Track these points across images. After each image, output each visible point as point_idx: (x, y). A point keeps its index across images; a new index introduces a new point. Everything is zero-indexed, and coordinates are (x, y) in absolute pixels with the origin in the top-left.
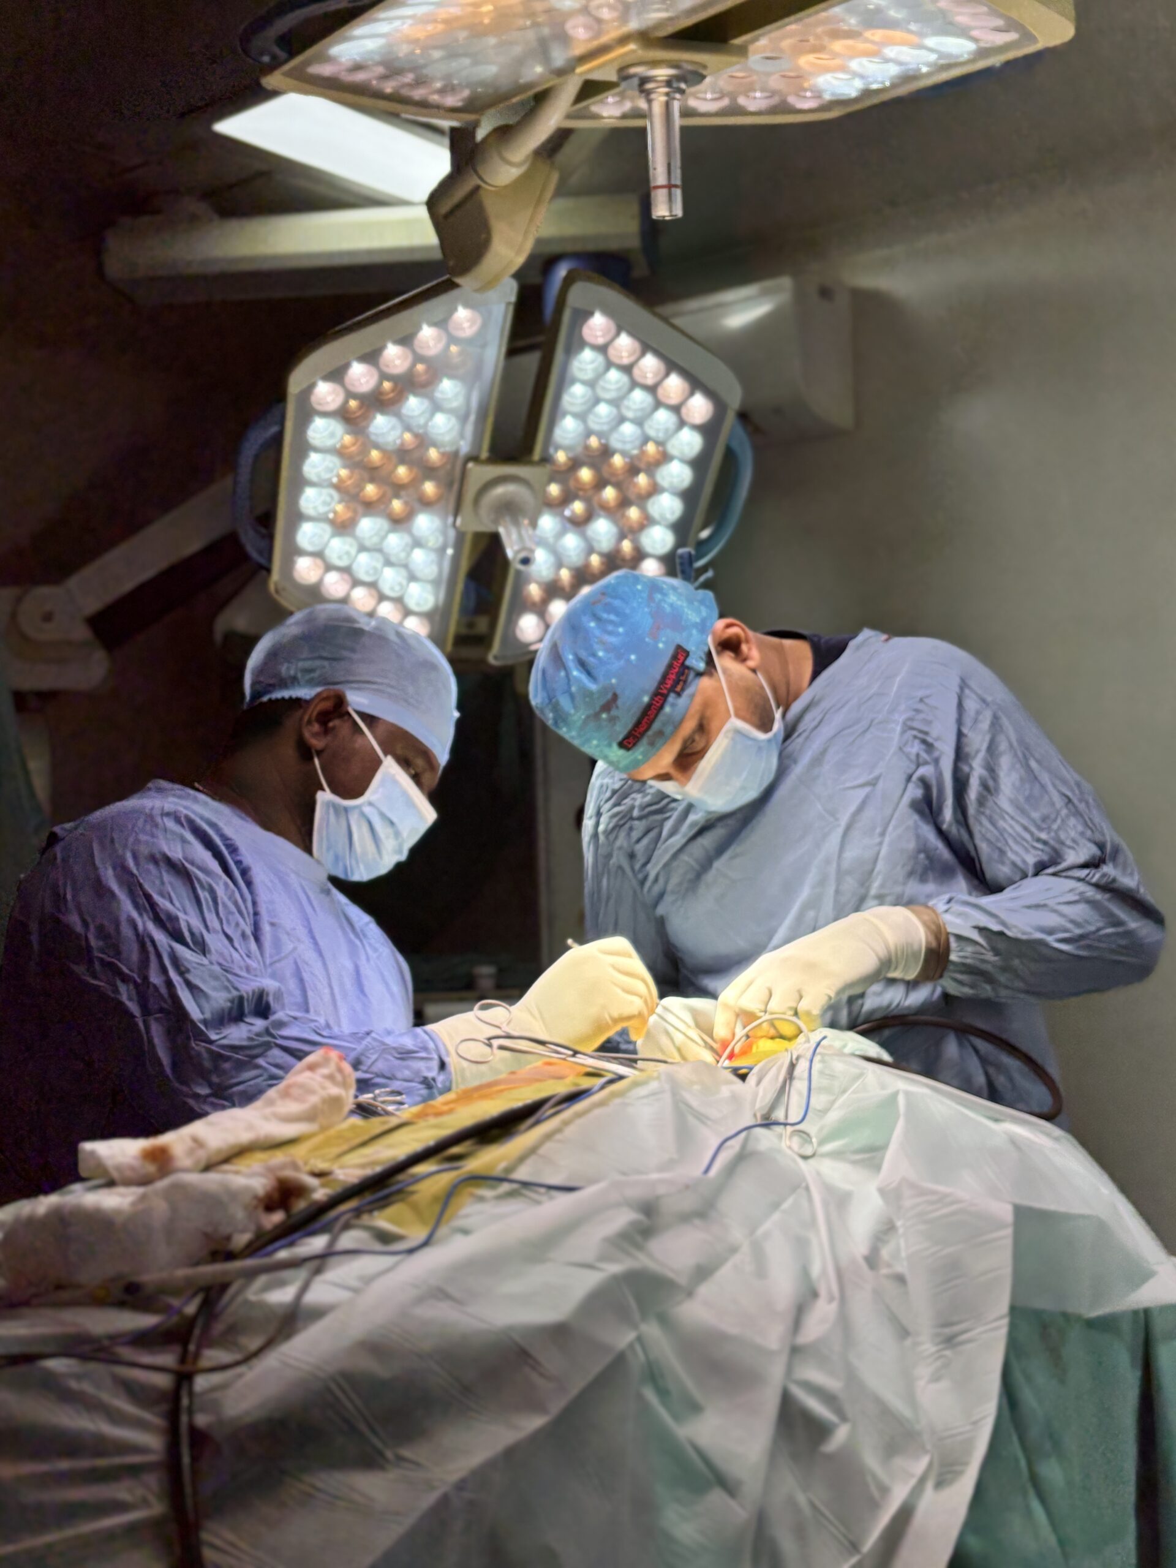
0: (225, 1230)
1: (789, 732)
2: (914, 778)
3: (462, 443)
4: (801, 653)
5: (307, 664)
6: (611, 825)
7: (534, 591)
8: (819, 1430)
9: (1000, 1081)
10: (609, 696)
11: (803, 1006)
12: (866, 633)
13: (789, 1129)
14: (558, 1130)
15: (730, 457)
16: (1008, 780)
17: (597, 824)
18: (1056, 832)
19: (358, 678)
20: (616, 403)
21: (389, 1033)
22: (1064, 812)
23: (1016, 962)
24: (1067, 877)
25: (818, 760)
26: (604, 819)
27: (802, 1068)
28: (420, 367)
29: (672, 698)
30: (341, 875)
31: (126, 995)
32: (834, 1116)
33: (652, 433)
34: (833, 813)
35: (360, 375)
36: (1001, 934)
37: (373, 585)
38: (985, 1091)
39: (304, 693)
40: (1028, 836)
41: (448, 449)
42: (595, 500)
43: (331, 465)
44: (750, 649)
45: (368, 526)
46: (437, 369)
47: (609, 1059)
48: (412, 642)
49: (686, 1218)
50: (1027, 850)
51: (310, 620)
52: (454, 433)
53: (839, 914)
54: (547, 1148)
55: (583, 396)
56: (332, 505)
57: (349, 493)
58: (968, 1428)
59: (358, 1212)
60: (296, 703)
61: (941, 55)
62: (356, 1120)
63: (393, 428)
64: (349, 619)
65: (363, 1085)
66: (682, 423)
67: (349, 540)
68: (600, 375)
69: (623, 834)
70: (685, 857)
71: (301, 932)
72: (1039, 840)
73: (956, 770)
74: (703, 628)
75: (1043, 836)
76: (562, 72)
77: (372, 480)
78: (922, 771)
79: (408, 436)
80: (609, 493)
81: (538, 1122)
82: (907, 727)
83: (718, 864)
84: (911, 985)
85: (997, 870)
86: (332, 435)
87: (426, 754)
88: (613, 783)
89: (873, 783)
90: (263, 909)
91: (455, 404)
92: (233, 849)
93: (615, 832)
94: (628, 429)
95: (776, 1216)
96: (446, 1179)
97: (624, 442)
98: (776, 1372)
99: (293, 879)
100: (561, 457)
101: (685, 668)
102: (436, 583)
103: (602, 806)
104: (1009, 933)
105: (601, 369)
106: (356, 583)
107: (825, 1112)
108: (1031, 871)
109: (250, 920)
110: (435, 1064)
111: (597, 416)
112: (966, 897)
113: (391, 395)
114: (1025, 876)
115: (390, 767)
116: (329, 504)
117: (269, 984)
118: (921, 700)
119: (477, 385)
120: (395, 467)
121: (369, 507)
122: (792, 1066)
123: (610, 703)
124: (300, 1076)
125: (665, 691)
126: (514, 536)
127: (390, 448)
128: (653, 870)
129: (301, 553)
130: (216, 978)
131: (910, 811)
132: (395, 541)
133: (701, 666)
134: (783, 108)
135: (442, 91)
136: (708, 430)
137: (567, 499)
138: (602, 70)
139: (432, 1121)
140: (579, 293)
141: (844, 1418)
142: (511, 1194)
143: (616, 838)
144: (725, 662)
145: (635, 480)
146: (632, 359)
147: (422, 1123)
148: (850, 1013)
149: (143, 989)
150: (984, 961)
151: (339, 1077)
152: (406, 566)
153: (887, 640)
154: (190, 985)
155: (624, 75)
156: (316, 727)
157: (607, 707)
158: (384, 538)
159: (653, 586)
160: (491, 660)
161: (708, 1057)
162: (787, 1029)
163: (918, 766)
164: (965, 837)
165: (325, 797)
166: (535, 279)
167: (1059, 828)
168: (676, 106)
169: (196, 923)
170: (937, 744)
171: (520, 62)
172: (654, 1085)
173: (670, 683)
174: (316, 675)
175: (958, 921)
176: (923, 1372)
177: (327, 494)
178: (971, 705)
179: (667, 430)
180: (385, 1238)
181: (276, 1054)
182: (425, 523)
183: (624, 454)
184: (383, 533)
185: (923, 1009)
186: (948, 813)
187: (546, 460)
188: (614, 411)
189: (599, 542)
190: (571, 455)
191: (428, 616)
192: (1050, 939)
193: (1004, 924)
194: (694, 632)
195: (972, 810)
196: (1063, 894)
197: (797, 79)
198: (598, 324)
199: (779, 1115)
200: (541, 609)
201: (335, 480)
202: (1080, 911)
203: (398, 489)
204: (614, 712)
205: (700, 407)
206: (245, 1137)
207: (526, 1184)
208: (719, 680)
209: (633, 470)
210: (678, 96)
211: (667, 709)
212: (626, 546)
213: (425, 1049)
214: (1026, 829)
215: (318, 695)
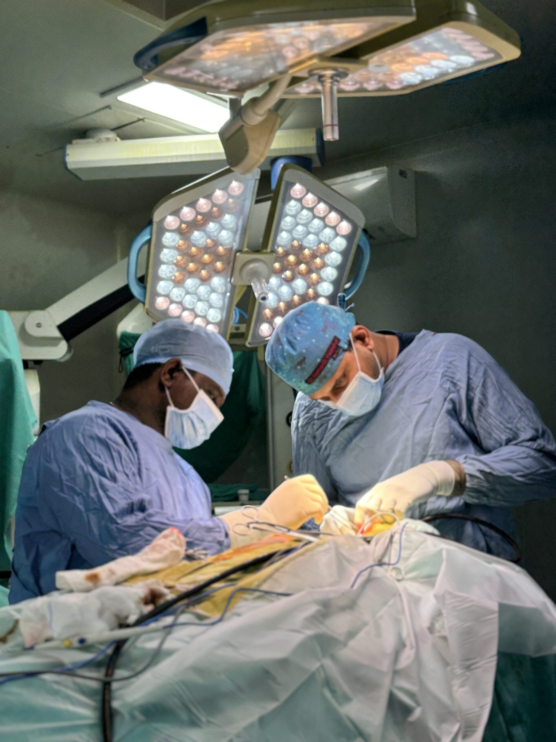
0: (124, 614)
1: (387, 379)
2: (448, 399)
3: (234, 244)
4: (393, 341)
5: (164, 347)
6: (304, 423)
7: (267, 312)
8: (407, 710)
9: (492, 544)
10: (302, 358)
11: (397, 508)
12: (424, 332)
13: (391, 567)
14: (282, 567)
15: (359, 249)
16: (492, 399)
17: (298, 423)
18: (516, 424)
19: (187, 353)
20: (306, 225)
21: (201, 519)
22: (519, 415)
23: (498, 487)
24: (522, 446)
25: (402, 391)
26: (301, 420)
27: (396, 538)
28: (215, 209)
29: (331, 360)
30: (178, 446)
31: (78, 502)
32: (412, 560)
33: (323, 239)
34: (409, 416)
35: (187, 212)
36: (490, 474)
37: (192, 310)
38: (485, 549)
39: (162, 360)
40: (502, 426)
41: (228, 247)
42: (296, 269)
43: (173, 254)
44: (369, 340)
45: (190, 282)
46: (222, 210)
47: (305, 533)
48: (212, 337)
49: (343, 609)
50: (501, 433)
51: (164, 326)
52: (231, 240)
53: (413, 464)
54: (277, 576)
55: (290, 222)
56: (174, 273)
57: (182, 268)
58: (478, 709)
59: (188, 605)
60: (158, 365)
61: (458, 64)
62: (186, 562)
63: (202, 237)
64: (183, 326)
65: (190, 545)
66: (337, 235)
67: (181, 289)
68: (298, 213)
69: (310, 427)
70: (339, 438)
71: (160, 473)
72: (507, 428)
73: (468, 395)
74: (348, 328)
75: (509, 426)
76: (282, 73)
77: (192, 261)
78: (452, 396)
79: (209, 241)
80: (303, 267)
81: (272, 563)
82: (444, 375)
83: (355, 441)
84: (449, 498)
85: (487, 443)
86: (174, 240)
87: (218, 388)
88: (306, 403)
89: (428, 402)
90: (143, 462)
91: (231, 226)
92: (129, 434)
93: (306, 427)
94: (311, 237)
95: (385, 609)
96: (230, 590)
97: (310, 243)
98: (386, 682)
99: (157, 448)
100: (280, 250)
101: (338, 347)
102: (221, 309)
103: (300, 414)
104: (495, 473)
105: (299, 210)
106: (184, 309)
107: (407, 559)
108: (504, 443)
109: (137, 467)
110: (223, 534)
111: (297, 231)
112: (473, 456)
113: (201, 222)
114: (501, 445)
115: (202, 396)
116: (172, 273)
117: (146, 497)
118: (450, 363)
119: (242, 217)
120: (203, 255)
121: (191, 274)
122: (392, 537)
123: (302, 361)
124: (160, 540)
125: (328, 357)
126: (259, 287)
127: (201, 246)
128: (324, 444)
129: (159, 295)
130: (120, 493)
131: (446, 415)
132: (203, 290)
133: (346, 346)
134: (385, 89)
135: (227, 82)
136: (350, 238)
137: (283, 269)
138: (300, 72)
139: (222, 562)
140: (289, 175)
141: (418, 704)
142: (259, 598)
143: (307, 428)
144: (357, 346)
145: (315, 261)
146: (314, 205)
147: (217, 563)
148: (420, 511)
149: (86, 499)
150: (483, 486)
151: (178, 542)
152: (208, 301)
153: (434, 335)
154: (109, 497)
155: (311, 73)
156: (168, 376)
157: (300, 363)
158: (197, 288)
159: (325, 309)
160: (247, 345)
161: (353, 533)
162: (389, 519)
163: (449, 393)
164: (472, 427)
165: (171, 409)
166: (268, 168)
167: (517, 422)
168: (335, 88)
169: (112, 468)
170: (459, 383)
171: (263, 68)
172: (326, 546)
173: (330, 354)
174: (168, 352)
175: (470, 467)
176: (456, 682)
177: (171, 267)
178: (474, 364)
179: (330, 238)
180: (201, 617)
181: (149, 530)
182: (217, 281)
183: (309, 248)
184: (197, 286)
185: (455, 510)
186: (464, 416)
187: (273, 251)
188: (305, 229)
189: (298, 289)
190: (285, 249)
191: (218, 324)
192: (514, 475)
193: (491, 468)
194: (343, 331)
195: (475, 413)
196: (519, 454)
197: (391, 75)
198: (298, 189)
199: (386, 560)
200: (270, 321)
201: (175, 261)
202: (528, 462)
203: (204, 265)
204: (303, 365)
205: (345, 227)
206: (134, 570)
207: (267, 593)
208: (354, 354)
209: (314, 256)
210: (336, 83)
211: (329, 366)
212: (311, 291)
213: (219, 527)
214: (501, 423)
215: (168, 361)
